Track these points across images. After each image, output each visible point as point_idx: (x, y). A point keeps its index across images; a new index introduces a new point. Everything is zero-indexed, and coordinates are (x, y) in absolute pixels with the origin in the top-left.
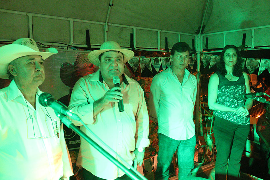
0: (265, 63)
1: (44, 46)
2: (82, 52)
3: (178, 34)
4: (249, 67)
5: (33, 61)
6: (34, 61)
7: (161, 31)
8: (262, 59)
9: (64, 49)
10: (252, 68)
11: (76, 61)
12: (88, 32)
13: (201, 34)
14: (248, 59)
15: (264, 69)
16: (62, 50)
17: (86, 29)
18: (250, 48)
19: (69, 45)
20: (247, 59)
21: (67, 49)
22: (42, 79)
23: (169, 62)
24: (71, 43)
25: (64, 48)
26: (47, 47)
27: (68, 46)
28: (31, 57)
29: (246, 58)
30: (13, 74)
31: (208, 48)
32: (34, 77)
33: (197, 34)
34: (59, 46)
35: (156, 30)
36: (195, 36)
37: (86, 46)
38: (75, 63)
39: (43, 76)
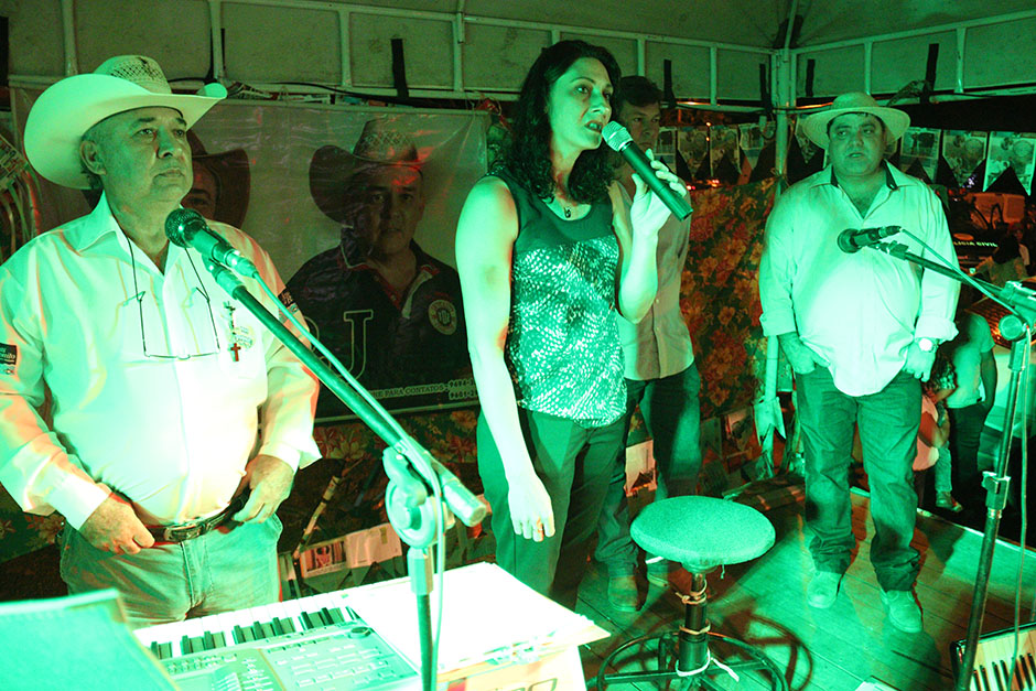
0: (1004, 147)
1: (258, 94)
2: (381, 111)
3: (709, 48)
4: (955, 160)
5: (149, 125)
6: (155, 128)
7: (646, 37)
8: (992, 133)
9: (320, 102)
10: (964, 165)
11: (362, 140)
12: (397, 45)
13: (791, 47)
14: (948, 134)
15: (1003, 168)
16: (317, 106)
17: (391, 37)
18: (951, 92)
19: (338, 88)
20: (945, 131)
21: (333, 102)
22: (180, 180)
23: (674, 145)
24: (344, 84)
25: (323, 99)
26: (268, 97)
27: (332, 92)
28: (142, 115)
29: (940, 131)
30: (94, 168)
31: (812, 94)
32: (156, 174)
33: (778, 48)
34: (305, 95)
35: (632, 36)
36: (770, 56)
37: (394, 93)
38: (358, 148)
39: (184, 172)
